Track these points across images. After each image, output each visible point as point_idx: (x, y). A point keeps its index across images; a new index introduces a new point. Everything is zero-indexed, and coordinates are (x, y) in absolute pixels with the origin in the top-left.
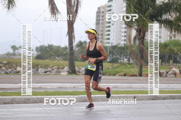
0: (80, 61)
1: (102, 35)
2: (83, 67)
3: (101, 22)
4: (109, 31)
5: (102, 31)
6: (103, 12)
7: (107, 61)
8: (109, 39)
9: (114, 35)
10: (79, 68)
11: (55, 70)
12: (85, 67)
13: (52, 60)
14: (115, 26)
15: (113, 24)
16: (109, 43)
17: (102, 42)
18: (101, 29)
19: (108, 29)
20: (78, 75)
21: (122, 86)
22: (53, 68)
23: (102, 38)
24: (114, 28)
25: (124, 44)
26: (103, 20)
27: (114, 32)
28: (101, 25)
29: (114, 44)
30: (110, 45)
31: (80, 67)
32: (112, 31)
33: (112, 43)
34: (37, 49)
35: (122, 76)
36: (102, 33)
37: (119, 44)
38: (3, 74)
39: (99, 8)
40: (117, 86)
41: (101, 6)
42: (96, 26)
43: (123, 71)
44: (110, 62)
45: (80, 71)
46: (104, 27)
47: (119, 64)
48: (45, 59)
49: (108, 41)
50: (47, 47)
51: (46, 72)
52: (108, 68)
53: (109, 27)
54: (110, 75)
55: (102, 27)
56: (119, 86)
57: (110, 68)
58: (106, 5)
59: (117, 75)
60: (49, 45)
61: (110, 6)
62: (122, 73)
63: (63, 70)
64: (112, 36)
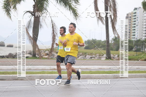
0: (114, 50)
1: (129, 32)
2: (116, 55)
4: (135, 30)
5: (130, 30)
6: (130, 17)
7: (133, 50)
8: (134, 35)
9: (138, 33)
10: (113, 55)
11: (97, 57)
12: (118, 54)
14: (139, 26)
15: (137, 25)
16: (135, 38)
17: (129, 37)
19: (134, 28)
20: (113, 60)
21: (143, 67)
22: (96, 55)
23: (130, 35)
24: (138, 28)
25: (145, 39)
27: (138, 30)
29: (138, 39)
30: (135, 39)
31: (115, 55)
32: (136, 30)
33: (136, 38)
34: (86, 42)
35: (143, 60)
37: (141, 39)
39: (128, 14)
40: (139, 67)
41: (129, 13)
43: (144, 58)
44: (135, 51)
45: (115, 57)
46: (131, 27)
47: (141, 53)
48: (91, 49)
49: (134, 37)
51: (91, 58)
52: (134, 55)
53: (135, 27)
54: (135, 60)
56: (140, 67)
57: (135, 55)
58: (132, 12)
59: (139, 60)
61: (135, 13)
62: (143, 59)
63: (103, 57)
64: (137, 33)
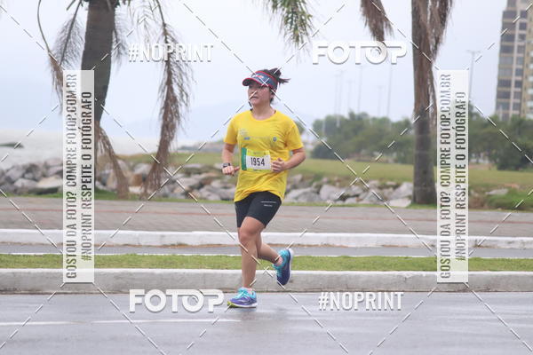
1: (519, 84)
3: (517, 43)
5: (520, 72)
6: (524, 14)
11: (372, 192)
13: (364, 161)
17: (518, 106)
18: (515, 66)
23: (519, 95)
26: (522, 37)
28: (516, 54)
34: (317, 126)
36: (519, 78)
38: (215, 202)
39: (511, 2)
42: (501, 57)
46: (528, 60)
50: (347, 121)
51: (343, 198)
55: (521, 61)
60: (352, 115)
63: (395, 193)
